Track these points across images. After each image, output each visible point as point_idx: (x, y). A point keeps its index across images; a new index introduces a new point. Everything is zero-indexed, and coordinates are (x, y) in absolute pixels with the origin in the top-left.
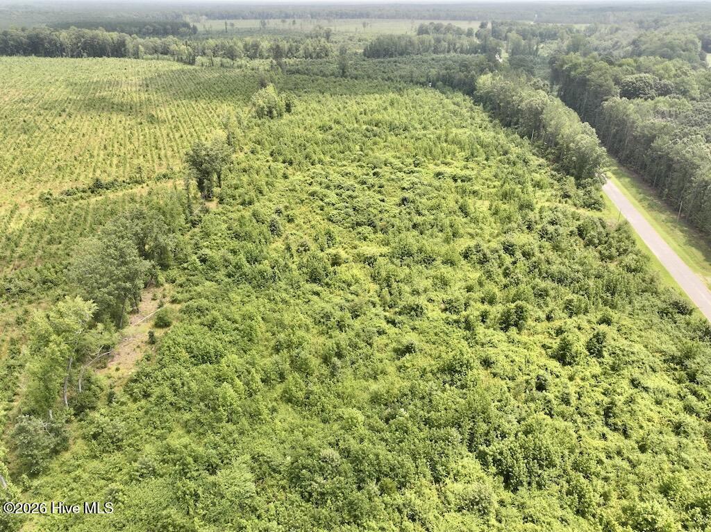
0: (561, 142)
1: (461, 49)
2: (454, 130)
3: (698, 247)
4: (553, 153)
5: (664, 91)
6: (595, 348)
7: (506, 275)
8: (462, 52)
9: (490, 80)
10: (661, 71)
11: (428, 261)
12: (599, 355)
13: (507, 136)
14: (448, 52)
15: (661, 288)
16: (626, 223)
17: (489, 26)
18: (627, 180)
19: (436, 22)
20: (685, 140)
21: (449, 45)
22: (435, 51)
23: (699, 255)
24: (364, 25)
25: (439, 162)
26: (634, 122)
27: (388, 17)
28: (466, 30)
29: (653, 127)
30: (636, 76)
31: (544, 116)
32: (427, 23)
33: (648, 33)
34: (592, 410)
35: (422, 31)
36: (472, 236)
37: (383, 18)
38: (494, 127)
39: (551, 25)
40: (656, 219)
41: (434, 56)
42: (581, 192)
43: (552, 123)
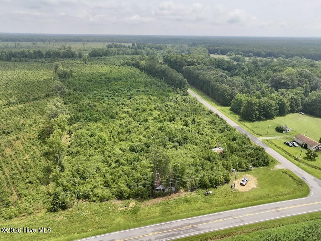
0: (173, 79)
1: (128, 53)
2: (137, 79)
3: (214, 102)
4: (171, 83)
5: (199, 64)
6: (193, 122)
7: (167, 111)
8: (128, 54)
9: (145, 63)
10: (197, 58)
11: (145, 110)
12: (194, 124)
13: (155, 80)
14: (123, 54)
15: (206, 110)
16: (195, 97)
17: (136, 45)
18: (194, 89)
19: (115, 43)
20: (206, 75)
21: (123, 52)
22: (118, 54)
23: (214, 104)
24: (83, 44)
25: (136, 88)
26: (192, 72)
27: (91, 41)
28: (128, 47)
29: (198, 73)
30: (191, 59)
31: (166, 72)
32: (111, 43)
33: (192, 47)
34: (195, 132)
35: (109, 47)
36: (154, 104)
37: (89, 41)
38: (150, 77)
39: (158, 45)
40: (203, 97)
41: (118, 56)
42: (182, 92)
43: (169, 74)
